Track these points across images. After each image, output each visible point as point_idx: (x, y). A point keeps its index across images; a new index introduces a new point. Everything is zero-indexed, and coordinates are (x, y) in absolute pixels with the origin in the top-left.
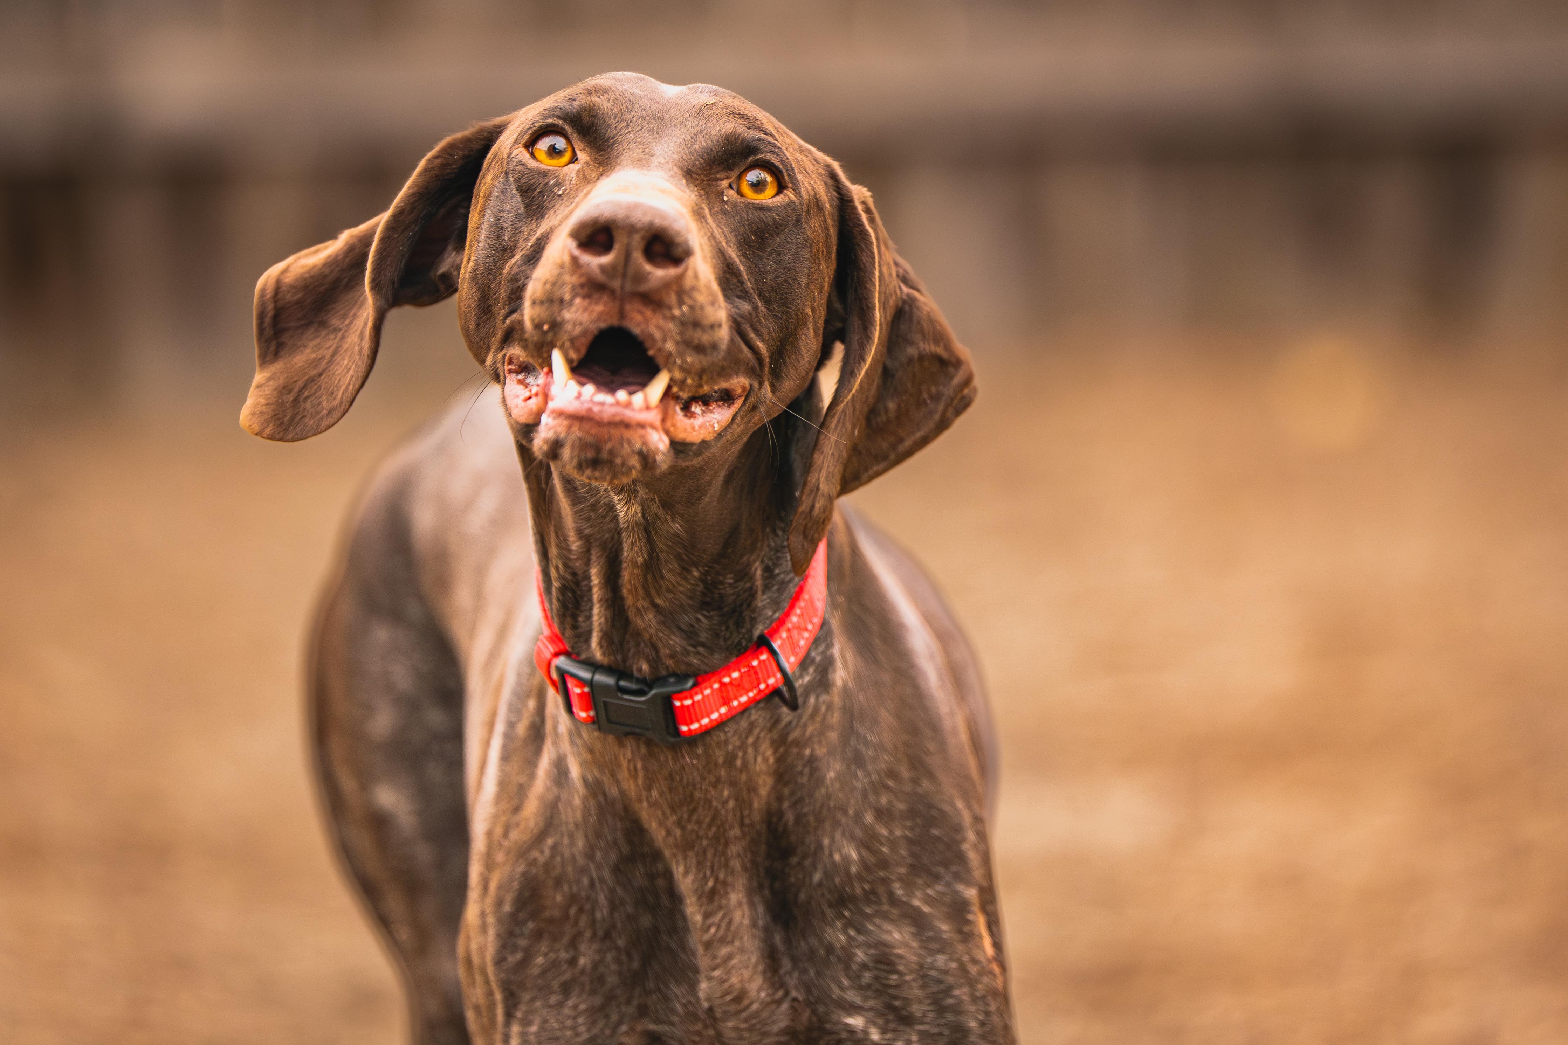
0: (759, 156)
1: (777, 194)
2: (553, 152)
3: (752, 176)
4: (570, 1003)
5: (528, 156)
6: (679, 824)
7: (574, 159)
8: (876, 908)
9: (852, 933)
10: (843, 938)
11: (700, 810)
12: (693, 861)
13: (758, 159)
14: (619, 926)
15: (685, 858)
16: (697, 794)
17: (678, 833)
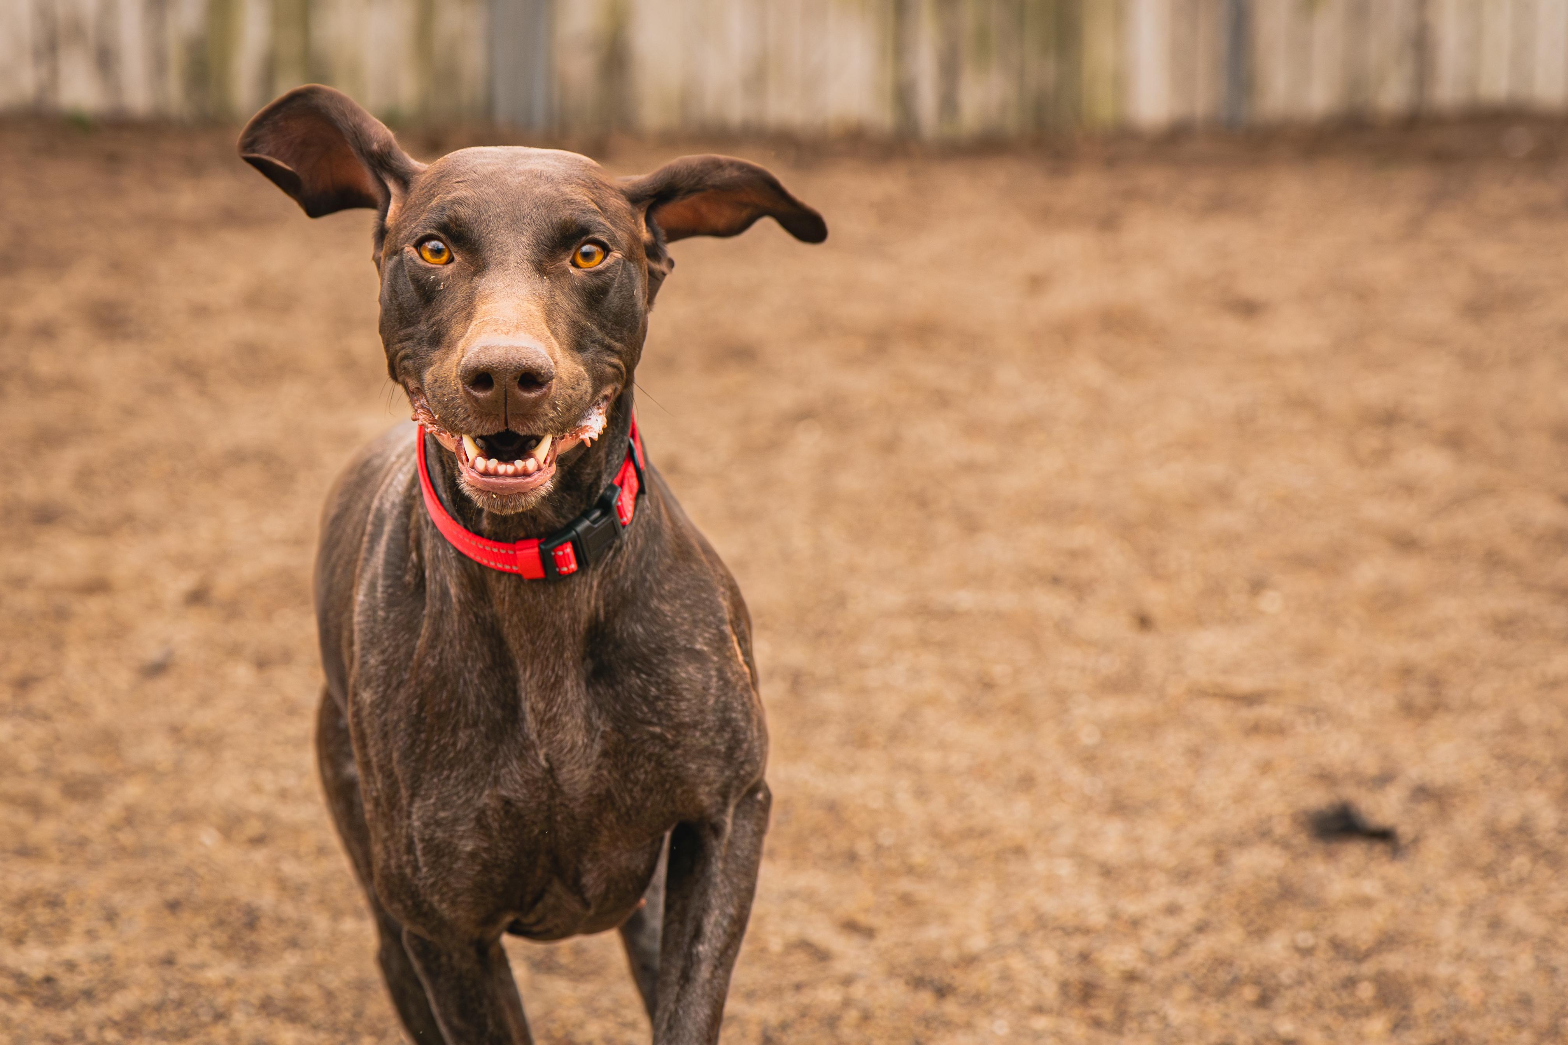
0: (590, 236)
1: (605, 257)
2: (437, 252)
3: (586, 248)
4: (454, 774)
5: (417, 254)
6: (533, 642)
7: (451, 260)
8: (661, 657)
9: (644, 676)
10: (638, 681)
11: (547, 629)
12: (537, 666)
13: (590, 239)
14: (482, 718)
15: (532, 664)
16: (546, 619)
17: (530, 647)
